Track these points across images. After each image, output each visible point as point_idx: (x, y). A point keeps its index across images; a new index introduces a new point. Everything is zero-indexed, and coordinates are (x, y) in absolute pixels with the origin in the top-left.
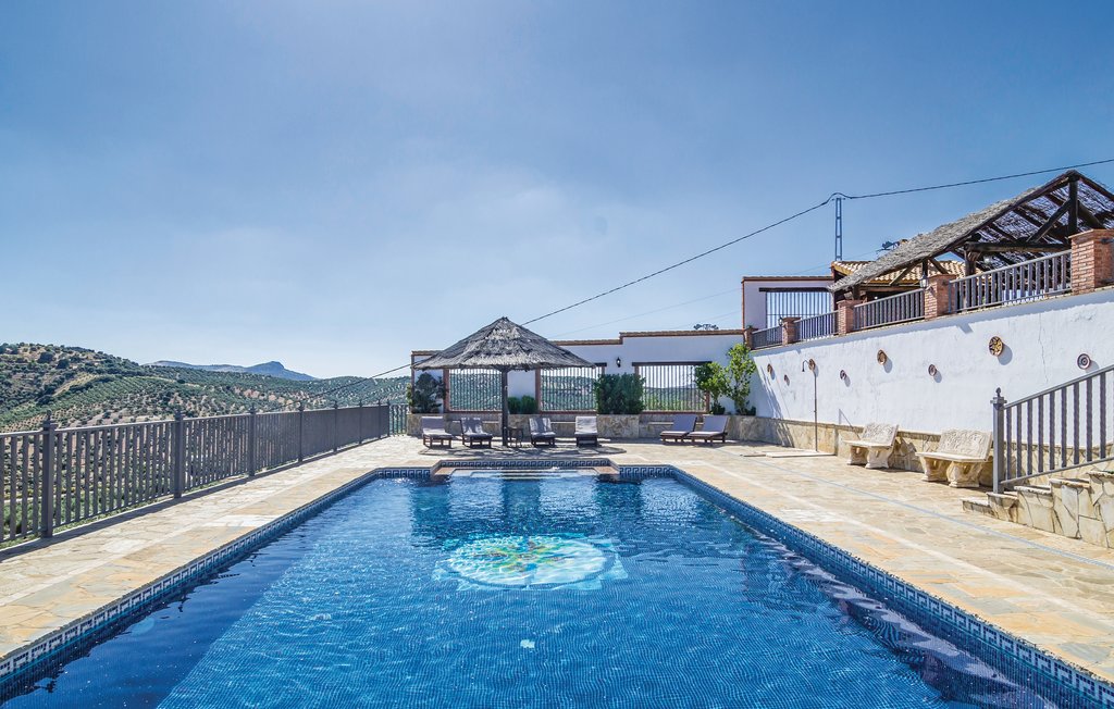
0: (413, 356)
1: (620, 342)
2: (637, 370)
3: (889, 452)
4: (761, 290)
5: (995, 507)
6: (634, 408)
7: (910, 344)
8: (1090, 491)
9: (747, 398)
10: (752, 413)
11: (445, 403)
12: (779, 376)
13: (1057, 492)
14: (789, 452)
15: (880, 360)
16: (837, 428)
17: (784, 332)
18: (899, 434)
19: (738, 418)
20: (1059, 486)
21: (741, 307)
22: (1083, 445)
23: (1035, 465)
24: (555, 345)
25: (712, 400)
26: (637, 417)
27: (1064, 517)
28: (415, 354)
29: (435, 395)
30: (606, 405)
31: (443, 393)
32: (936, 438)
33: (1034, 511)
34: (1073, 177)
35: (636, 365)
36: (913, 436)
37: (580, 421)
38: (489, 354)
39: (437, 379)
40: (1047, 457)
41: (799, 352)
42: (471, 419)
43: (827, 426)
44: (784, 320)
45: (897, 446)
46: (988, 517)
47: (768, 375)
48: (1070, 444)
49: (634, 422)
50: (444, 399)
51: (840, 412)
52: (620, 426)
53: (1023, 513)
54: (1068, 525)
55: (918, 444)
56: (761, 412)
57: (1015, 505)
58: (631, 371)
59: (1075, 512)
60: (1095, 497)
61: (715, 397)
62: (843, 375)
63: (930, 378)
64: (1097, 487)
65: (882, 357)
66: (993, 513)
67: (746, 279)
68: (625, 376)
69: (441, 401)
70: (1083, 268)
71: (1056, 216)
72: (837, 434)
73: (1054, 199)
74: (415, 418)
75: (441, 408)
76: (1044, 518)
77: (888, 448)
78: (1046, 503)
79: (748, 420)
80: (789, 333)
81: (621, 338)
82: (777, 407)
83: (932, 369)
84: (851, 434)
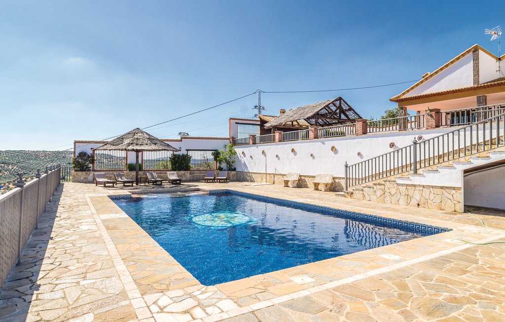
0: (75, 143)
1: (181, 141)
2: (188, 153)
3: (297, 182)
4: (236, 123)
5: (346, 195)
6: (187, 168)
7: (303, 147)
8: (373, 188)
9: (233, 164)
10: (234, 170)
11: (93, 166)
12: (248, 156)
13: (364, 189)
14: (253, 184)
15: (292, 152)
16: (274, 175)
17: (251, 140)
18: (300, 176)
19: (229, 172)
20: (365, 187)
21: (228, 129)
22: (357, 177)
23: (351, 184)
24: (162, 141)
25: (218, 164)
26: (189, 172)
27: (366, 195)
28: (76, 142)
29: (88, 162)
30: (176, 167)
31: (93, 162)
32: (314, 177)
33: (358, 195)
34: (340, 99)
35: (187, 150)
36: (304, 176)
37: (169, 174)
38: (137, 144)
39: (90, 155)
40: (354, 181)
41: (257, 148)
42: (119, 174)
43: (270, 174)
44: (251, 136)
45: (299, 180)
46: (344, 198)
47: (242, 155)
48: (354, 177)
49: (187, 174)
50: (93, 164)
51: (276, 169)
52: (181, 176)
53: (354, 196)
54: (367, 197)
55: (306, 179)
56: (238, 169)
57: (352, 193)
58: (185, 153)
59: (369, 194)
60: (374, 189)
61: (220, 164)
62: (277, 156)
63: (311, 158)
64: (375, 187)
65: (293, 150)
66: (345, 197)
67: (231, 119)
68: (183, 155)
69: (91, 165)
70: (359, 129)
71: (336, 110)
72: (274, 177)
73: (335, 105)
74: (77, 174)
75: (91, 168)
76: (360, 196)
77: (296, 181)
78: (361, 192)
79: (233, 172)
80: (252, 140)
81: (181, 139)
82: (246, 167)
83: (312, 155)
84: (280, 176)
